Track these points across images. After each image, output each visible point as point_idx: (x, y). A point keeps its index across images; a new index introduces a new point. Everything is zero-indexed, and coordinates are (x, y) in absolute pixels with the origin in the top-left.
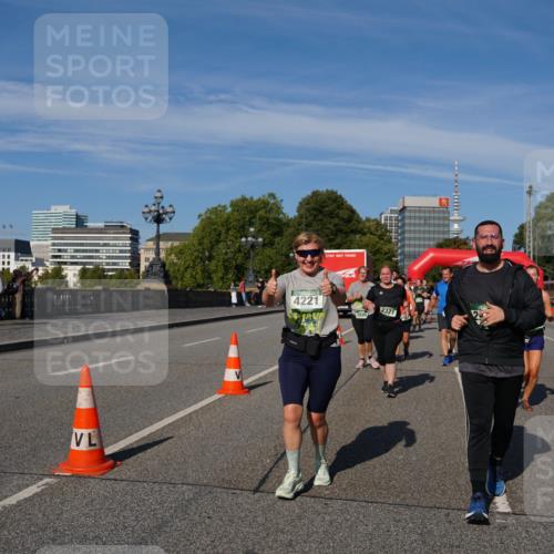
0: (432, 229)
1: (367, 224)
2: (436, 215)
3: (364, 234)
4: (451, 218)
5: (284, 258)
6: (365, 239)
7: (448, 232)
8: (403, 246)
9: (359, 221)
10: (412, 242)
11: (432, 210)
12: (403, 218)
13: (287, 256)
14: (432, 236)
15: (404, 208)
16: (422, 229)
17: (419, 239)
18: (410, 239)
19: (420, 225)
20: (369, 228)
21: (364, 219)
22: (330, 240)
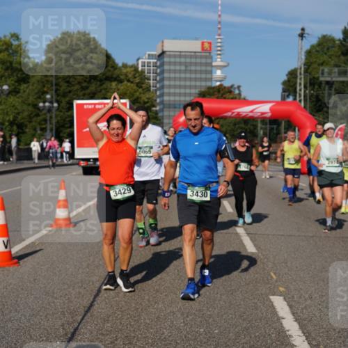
0: (193, 76)
1: (124, 71)
2: (198, 60)
3: (121, 81)
4: (214, 64)
5: (31, 108)
6: (122, 87)
7: (211, 79)
8: (162, 95)
9: (114, 66)
10: (172, 91)
11: (194, 55)
12: (162, 64)
13: (35, 106)
14: (193, 83)
15: (163, 53)
16: (183, 75)
17: (180, 87)
18: (170, 87)
19: (180, 71)
20: (126, 76)
21: (120, 65)
22: (83, 89)
